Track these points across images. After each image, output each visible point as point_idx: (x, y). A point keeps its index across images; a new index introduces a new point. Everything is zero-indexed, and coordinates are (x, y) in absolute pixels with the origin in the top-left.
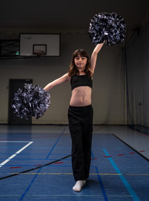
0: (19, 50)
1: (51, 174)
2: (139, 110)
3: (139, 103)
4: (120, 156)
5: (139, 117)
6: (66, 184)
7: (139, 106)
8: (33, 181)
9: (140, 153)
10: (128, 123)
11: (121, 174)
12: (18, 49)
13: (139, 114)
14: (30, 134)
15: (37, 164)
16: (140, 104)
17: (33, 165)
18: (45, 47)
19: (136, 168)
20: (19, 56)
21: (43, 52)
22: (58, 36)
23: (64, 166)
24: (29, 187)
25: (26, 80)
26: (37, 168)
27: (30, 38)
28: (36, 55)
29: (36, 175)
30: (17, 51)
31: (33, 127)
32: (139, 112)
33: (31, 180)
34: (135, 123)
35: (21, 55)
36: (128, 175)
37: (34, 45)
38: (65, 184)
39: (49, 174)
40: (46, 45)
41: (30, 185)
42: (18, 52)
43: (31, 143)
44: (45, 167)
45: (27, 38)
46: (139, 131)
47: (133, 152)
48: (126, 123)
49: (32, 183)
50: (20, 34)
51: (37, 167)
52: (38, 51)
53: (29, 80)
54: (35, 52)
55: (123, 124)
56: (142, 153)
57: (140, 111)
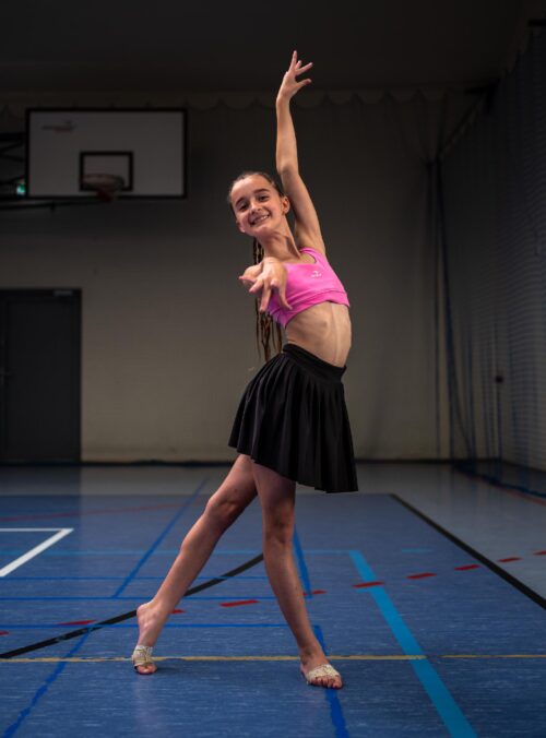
0: (26, 177)
1: (123, 659)
2: (495, 402)
3: (494, 374)
4: (417, 581)
5: (496, 428)
6: (183, 702)
7: (494, 385)
8: (42, 691)
9: (503, 566)
10: (452, 452)
11: (420, 657)
12: (22, 173)
13: (495, 417)
14: (76, 499)
15: (73, 620)
16: (499, 380)
17: (56, 623)
18: (125, 160)
19: (484, 627)
20: (27, 196)
21: (120, 180)
22: (178, 117)
23: (185, 626)
24: (20, 720)
25: (57, 293)
26: (69, 636)
27: (68, 128)
28: (93, 194)
29: (62, 665)
30: (20, 178)
31: (86, 473)
32: (495, 406)
33: (34, 690)
34: (481, 453)
35: (32, 193)
36: (449, 660)
37: (83, 155)
38: (176, 702)
39: (117, 659)
40: (130, 155)
41: (26, 712)
42: (23, 183)
43: (65, 532)
44: (104, 632)
45: (59, 129)
46: (494, 482)
47: (469, 564)
48: (445, 454)
49: (35, 701)
50: (28, 111)
51: (72, 630)
52: (100, 176)
53: (69, 293)
54: (87, 180)
55: (432, 454)
56: (509, 568)
57: (499, 405)
